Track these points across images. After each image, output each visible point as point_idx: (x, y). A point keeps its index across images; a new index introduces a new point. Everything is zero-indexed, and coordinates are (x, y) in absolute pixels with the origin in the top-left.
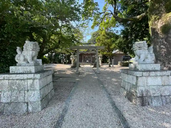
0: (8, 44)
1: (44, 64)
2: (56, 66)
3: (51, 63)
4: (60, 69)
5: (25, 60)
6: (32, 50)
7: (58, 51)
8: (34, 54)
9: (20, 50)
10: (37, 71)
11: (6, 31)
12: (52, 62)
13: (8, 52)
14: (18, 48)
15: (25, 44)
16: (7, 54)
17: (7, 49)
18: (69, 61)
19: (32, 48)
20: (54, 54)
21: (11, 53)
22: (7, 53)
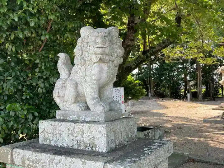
0: (41, 49)
1: (129, 99)
2: (164, 107)
3: (147, 95)
4: (180, 122)
5: (79, 98)
6: (100, 59)
7: (171, 54)
8: (104, 76)
9: (65, 64)
10: (113, 146)
11: (33, 8)
12: (150, 94)
13: (39, 72)
14: (62, 55)
15: (79, 40)
16: (38, 76)
17: (38, 64)
18: (207, 88)
19: (99, 51)
20: (155, 66)
21: (46, 74)
22: (36, 74)
